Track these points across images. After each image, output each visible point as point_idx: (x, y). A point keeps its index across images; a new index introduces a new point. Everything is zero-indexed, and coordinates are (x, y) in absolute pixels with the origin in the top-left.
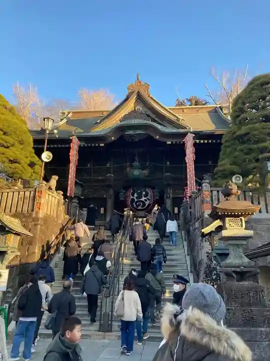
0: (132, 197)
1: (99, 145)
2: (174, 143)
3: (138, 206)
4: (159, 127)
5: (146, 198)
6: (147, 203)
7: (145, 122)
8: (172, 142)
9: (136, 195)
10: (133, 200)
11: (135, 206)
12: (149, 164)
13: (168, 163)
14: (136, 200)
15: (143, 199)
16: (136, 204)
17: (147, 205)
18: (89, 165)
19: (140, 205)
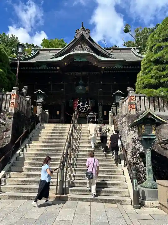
0: (78, 104)
1: (56, 68)
2: (106, 68)
3: (82, 110)
4: (97, 56)
5: (87, 106)
6: (88, 109)
7: (87, 52)
8: (105, 68)
9: (81, 103)
10: (79, 107)
11: (80, 110)
12: (89, 83)
13: (101, 82)
14: (81, 106)
15: (86, 106)
16: (81, 109)
17: (87, 110)
18: (49, 82)
19: (83, 109)
